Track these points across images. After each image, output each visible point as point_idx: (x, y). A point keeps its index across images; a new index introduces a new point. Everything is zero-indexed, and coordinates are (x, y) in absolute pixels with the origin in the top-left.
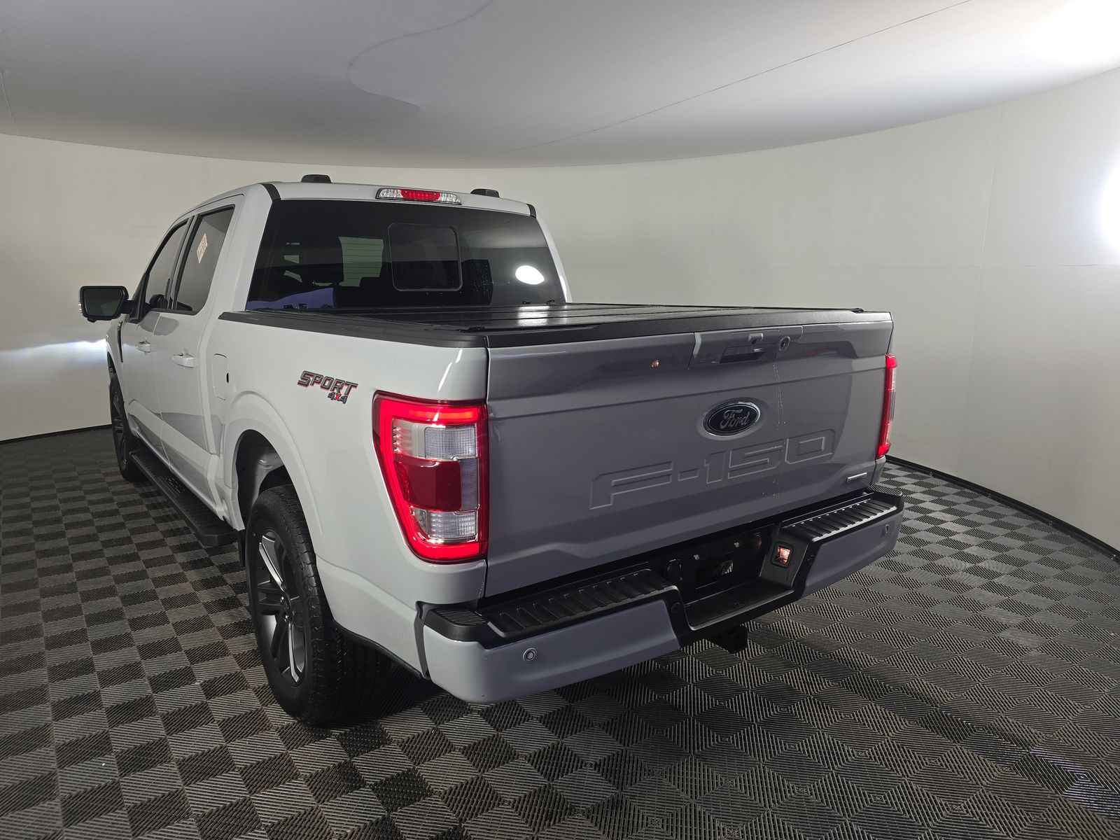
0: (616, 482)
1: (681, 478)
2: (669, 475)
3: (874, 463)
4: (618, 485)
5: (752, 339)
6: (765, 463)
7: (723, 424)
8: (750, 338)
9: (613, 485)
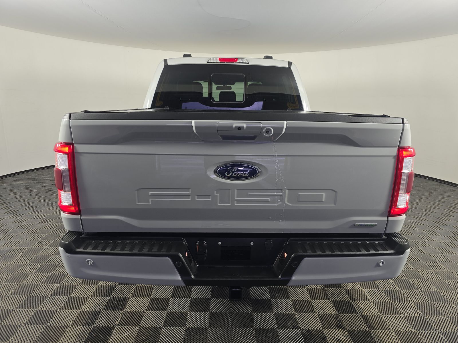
0: (151, 193)
1: (198, 199)
2: (189, 196)
3: (386, 219)
4: (152, 195)
5: (235, 127)
6: (267, 201)
7: (228, 174)
8: (234, 126)
9: (150, 194)
